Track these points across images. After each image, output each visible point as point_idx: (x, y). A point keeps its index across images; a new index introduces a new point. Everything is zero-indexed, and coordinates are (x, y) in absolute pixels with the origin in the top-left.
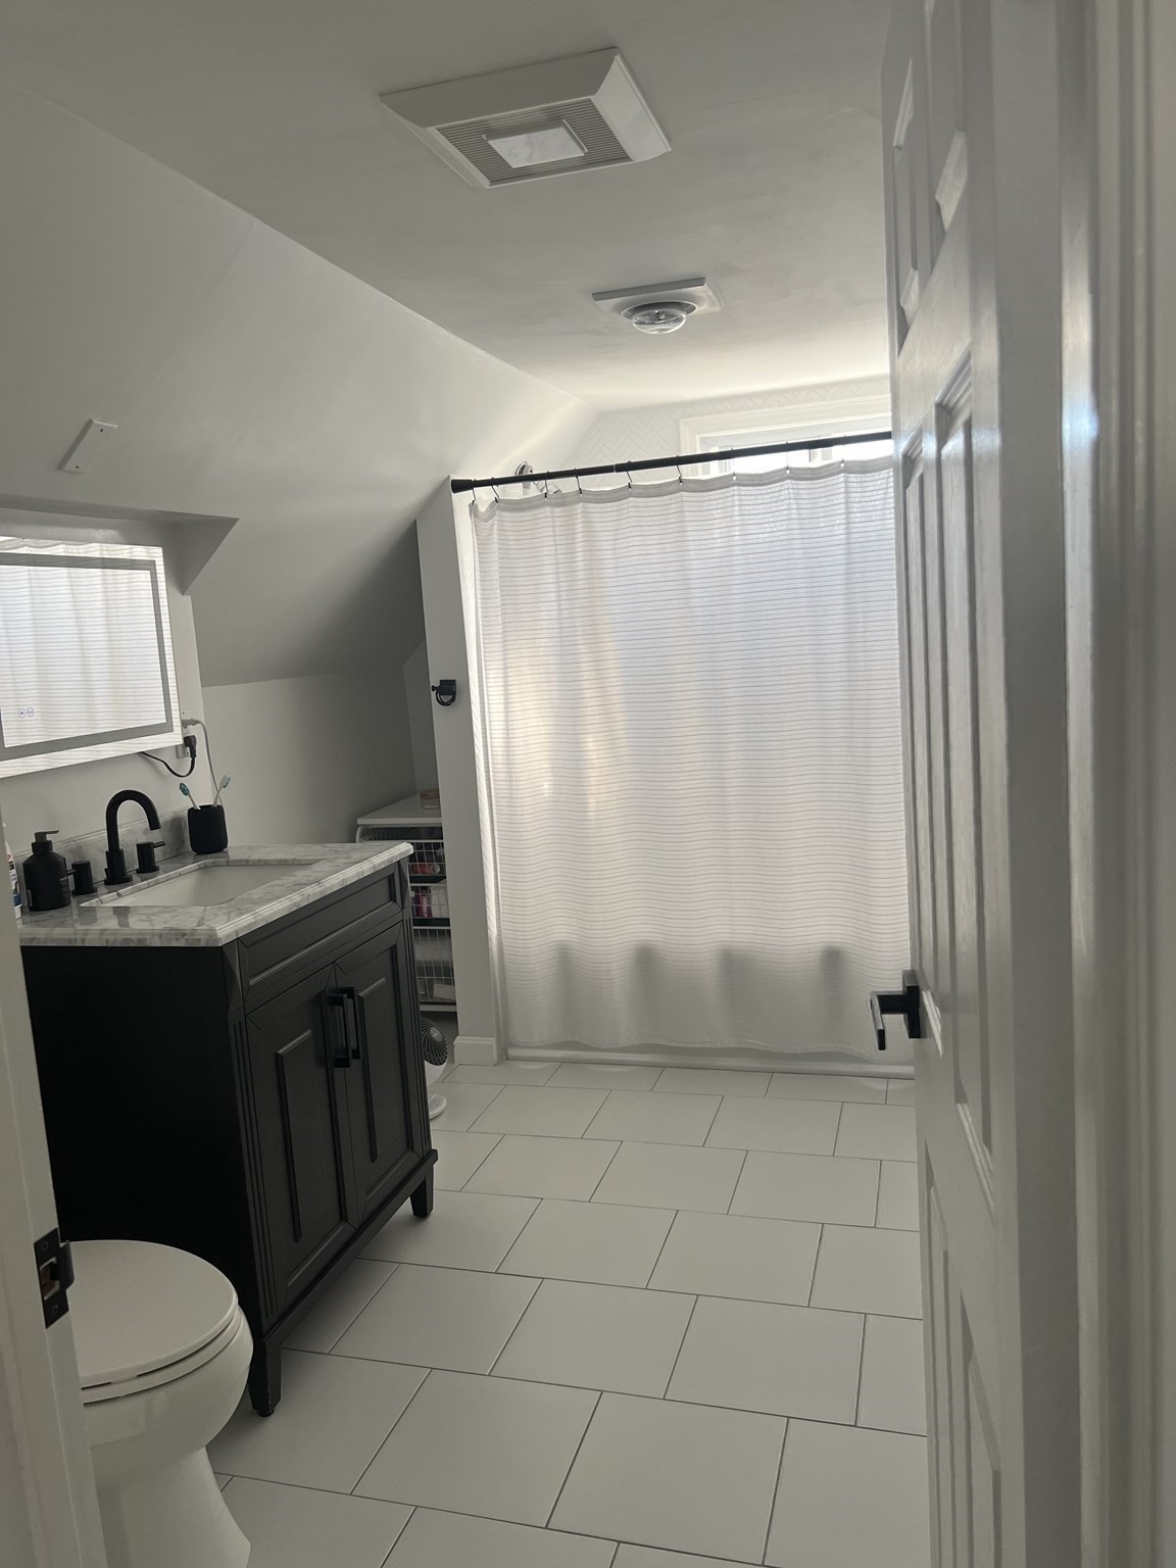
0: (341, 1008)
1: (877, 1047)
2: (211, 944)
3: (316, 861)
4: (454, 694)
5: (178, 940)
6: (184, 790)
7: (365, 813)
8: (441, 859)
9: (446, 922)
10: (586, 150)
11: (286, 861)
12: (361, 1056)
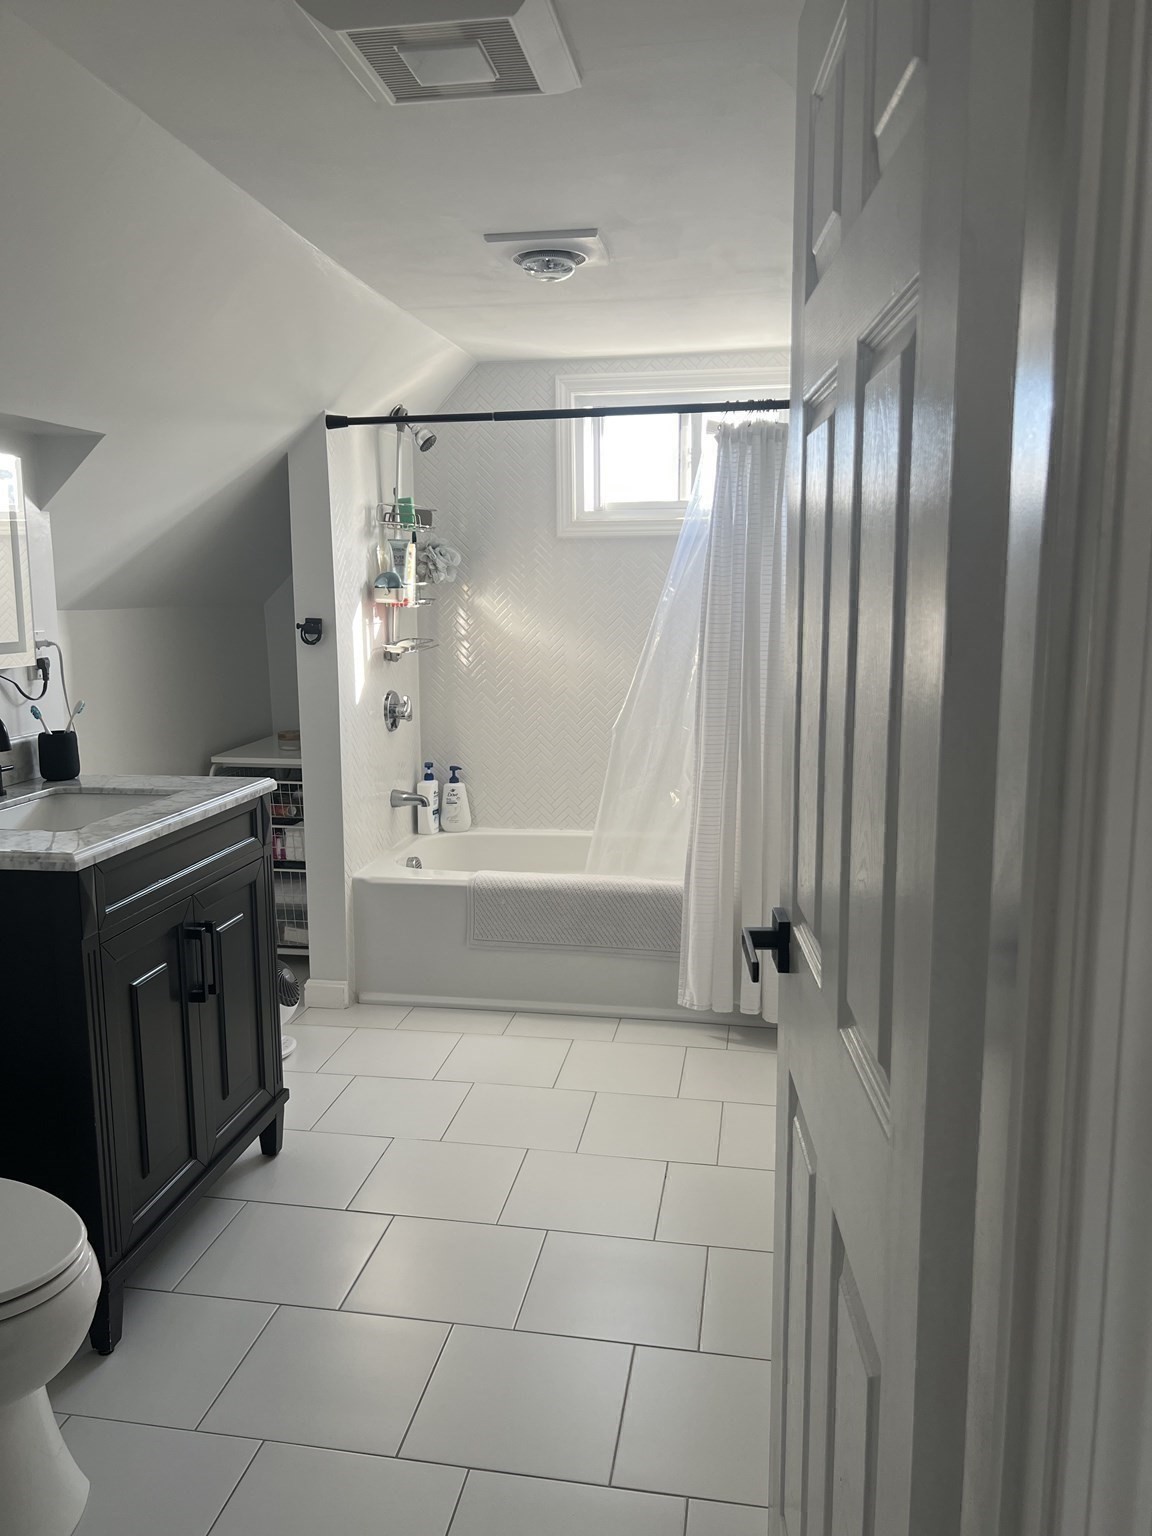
0: (198, 941)
1: (750, 978)
2: (68, 869)
3: (175, 792)
4: (319, 633)
5: (30, 863)
6: (36, 714)
7: (217, 753)
8: (299, 802)
9: (302, 865)
10: (498, 76)
11: (143, 790)
12: (218, 992)
